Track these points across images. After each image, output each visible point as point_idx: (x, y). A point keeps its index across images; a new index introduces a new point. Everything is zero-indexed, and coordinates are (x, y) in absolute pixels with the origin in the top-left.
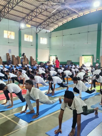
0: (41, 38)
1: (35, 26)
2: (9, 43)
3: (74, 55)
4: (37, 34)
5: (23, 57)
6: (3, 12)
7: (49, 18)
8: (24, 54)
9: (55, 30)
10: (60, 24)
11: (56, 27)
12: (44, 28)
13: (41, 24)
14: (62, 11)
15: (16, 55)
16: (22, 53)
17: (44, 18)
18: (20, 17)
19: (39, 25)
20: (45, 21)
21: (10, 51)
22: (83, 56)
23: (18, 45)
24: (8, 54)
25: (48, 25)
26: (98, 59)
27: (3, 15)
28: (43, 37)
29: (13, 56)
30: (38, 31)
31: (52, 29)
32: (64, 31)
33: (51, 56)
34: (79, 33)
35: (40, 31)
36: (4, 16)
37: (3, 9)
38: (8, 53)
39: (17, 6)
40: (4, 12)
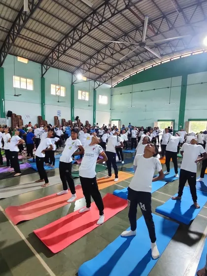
0: (100, 96)
1: (92, 79)
2: (58, 102)
3: (145, 119)
4: (94, 89)
5: (76, 122)
6: (50, 57)
7: (113, 68)
8: (77, 117)
9: (119, 85)
10: (127, 76)
11: (121, 80)
12: (105, 82)
13: (100, 76)
14: (132, 58)
15: (68, 118)
16: (75, 117)
17: (106, 67)
18: (74, 66)
19: (98, 78)
20: (106, 72)
21: (59, 113)
22: (159, 121)
23: (70, 105)
24: (56, 118)
25: (111, 77)
26: (181, 126)
27: (51, 61)
28: (102, 95)
29: (63, 121)
30: (96, 85)
31: (115, 84)
32: (134, 85)
33: (112, 120)
34: (154, 89)
35: (99, 85)
36: (52, 63)
37: (50, 53)
38: (56, 115)
39: (71, 49)
40: (52, 58)
